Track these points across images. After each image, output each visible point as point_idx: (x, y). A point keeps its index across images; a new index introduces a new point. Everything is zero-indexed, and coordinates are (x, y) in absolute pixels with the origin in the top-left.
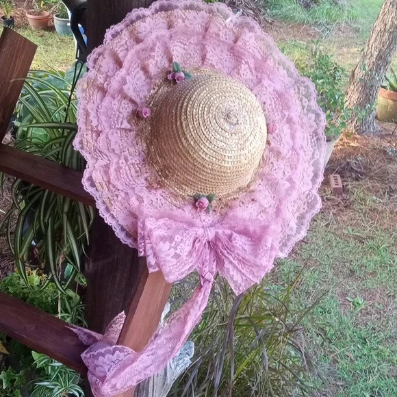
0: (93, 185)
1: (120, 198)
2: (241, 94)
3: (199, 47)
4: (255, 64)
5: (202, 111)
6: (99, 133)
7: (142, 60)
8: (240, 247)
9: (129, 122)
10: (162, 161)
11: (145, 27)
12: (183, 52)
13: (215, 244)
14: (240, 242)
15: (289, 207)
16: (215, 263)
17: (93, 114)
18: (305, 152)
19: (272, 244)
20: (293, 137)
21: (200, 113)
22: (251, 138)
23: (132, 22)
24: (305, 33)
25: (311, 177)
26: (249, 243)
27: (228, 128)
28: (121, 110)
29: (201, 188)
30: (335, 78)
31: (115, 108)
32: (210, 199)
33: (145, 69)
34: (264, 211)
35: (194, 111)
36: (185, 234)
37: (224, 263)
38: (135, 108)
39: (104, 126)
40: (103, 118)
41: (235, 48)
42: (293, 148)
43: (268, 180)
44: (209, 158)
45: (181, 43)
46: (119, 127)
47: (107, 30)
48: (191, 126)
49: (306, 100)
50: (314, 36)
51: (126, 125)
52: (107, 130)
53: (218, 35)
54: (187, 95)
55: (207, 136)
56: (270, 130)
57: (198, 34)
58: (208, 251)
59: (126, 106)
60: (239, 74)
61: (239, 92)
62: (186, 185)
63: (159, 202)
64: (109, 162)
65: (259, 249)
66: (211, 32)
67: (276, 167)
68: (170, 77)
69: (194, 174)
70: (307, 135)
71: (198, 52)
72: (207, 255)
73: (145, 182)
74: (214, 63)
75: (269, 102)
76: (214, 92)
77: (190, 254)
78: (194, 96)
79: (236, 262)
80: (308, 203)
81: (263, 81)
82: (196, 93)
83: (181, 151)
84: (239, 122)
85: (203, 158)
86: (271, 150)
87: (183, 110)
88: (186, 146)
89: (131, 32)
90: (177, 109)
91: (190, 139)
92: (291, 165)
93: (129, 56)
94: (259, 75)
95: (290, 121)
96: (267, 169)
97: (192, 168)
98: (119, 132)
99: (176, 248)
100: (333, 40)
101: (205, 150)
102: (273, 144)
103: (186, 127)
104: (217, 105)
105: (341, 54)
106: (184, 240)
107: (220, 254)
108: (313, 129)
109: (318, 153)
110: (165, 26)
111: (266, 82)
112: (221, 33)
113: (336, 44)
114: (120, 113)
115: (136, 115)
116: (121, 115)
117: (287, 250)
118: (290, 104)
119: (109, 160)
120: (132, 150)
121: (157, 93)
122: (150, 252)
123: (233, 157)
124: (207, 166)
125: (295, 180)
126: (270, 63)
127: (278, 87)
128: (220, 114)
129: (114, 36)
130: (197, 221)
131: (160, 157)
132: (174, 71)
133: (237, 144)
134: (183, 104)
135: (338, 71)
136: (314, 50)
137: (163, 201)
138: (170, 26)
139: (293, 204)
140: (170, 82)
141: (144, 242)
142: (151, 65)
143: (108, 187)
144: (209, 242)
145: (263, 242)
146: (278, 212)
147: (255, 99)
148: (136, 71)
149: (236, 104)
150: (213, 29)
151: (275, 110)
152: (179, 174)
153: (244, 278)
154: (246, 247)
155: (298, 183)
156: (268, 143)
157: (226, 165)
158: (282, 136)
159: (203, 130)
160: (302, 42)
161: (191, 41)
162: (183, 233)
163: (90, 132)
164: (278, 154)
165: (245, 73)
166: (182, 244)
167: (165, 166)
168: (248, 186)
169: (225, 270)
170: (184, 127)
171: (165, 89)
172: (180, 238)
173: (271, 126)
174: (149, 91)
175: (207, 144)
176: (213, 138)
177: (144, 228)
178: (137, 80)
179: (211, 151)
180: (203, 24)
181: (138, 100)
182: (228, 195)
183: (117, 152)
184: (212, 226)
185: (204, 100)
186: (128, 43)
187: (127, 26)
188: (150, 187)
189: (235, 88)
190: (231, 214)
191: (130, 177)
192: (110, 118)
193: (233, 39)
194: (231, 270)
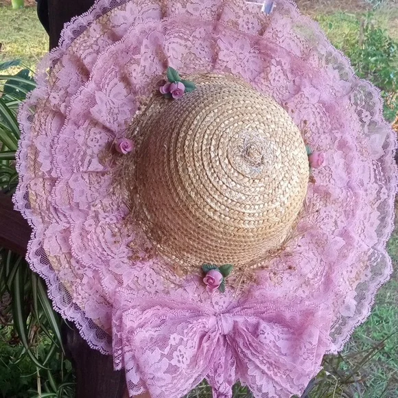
0: (45, 260)
1: (85, 280)
2: (269, 117)
3: (207, 43)
4: (292, 64)
5: (207, 145)
6: (54, 181)
7: (122, 67)
8: (271, 345)
9: (101, 161)
10: (151, 217)
11: (125, 18)
12: (185, 51)
13: (234, 340)
14: (272, 336)
15: (345, 273)
16: (234, 367)
17: (44, 152)
18: (366, 190)
19: (319, 337)
20: (348, 168)
21: (204, 148)
22: (284, 184)
23: (105, 11)
24: (354, 5)
25: (375, 227)
26: (284, 336)
27: (248, 171)
28: (89, 143)
29: (210, 256)
30: (389, 55)
31: (81, 140)
32: (224, 271)
33: (126, 80)
34: (307, 283)
35: (196, 145)
36: (185, 331)
37: (247, 368)
38: (111, 139)
39: (61, 170)
40: (60, 157)
41: (261, 42)
42: (349, 186)
43: (312, 236)
44: (220, 217)
45: (181, 38)
46: (84, 170)
47: (65, 25)
48: (190, 169)
49: (368, 113)
50: (364, 8)
51: (96, 166)
52: (66, 176)
53: (236, 24)
54: (185, 120)
55: (215, 184)
56: (314, 163)
57: (206, 23)
58: (222, 349)
59: (98, 136)
60: (267, 79)
61: (265, 112)
62: (188, 252)
63: (148, 279)
64: (68, 226)
65: (301, 349)
66: (226, 20)
67: (323, 214)
68: (163, 90)
69: (198, 238)
70: (369, 165)
71: (206, 50)
72: (222, 356)
73: (126, 250)
74: (230, 65)
75: (312, 120)
76: (226, 114)
77: (195, 360)
78: (195, 122)
79: (264, 368)
80: (372, 267)
81: (303, 89)
82: (198, 117)
83: (177, 206)
84: (265, 161)
85: (210, 217)
86: (316, 190)
87: (179, 145)
88: (184, 199)
89: (104, 26)
90: (170, 142)
91: (189, 189)
92: (345, 211)
93: (99, 63)
94: (297, 79)
95: (343, 145)
96: (309, 220)
97: (194, 231)
98: (86, 176)
99: (170, 357)
100: (385, 11)
101: (213, 205)
102: (318, 181)
103: (183, 171)
104: (231, 135)
105: (394, 27)
106: (185, 339)
107: (241, 355)
108: (378, 156)
109: (386, 191)
110: (157, 13)
111: (307, 90)
112: (240, 21)
113: (388, 16)
114: (88, 147)
115: (112, 150)
116: (89, 152)
117: (342, 340)
118: (343, 121)
119: (69, 223)
120: (106, 202)
121: (144, 114)
122: (130, 365)
123: (257, 215)
124: (216, 228)
125: (352, 234)
126: (314, 62)
127: (326, 96)
128: (236, 150)
129: (77, 33)
130: (206, 307)
131: (149, 212)
132: (169, 80)
133: (262, 194)
134: (178, 134)
135: (393, 47)
136: (365, 25)
137: (155, 276)
138: (164, 14)
139: (349, 269)
140: (163, 96)
141: (122, 349)
142: (134, 74)
143: (69, 262)
144: (225, 336)
145: (305, 337)
146: (328, 282)
147: (289, 122)
148: (112, 84)
149: (261, 131)
150: (228, 16)
151: (321, 131)
152: (177, 237)
153: (278, 388)
154: (280, 343)
155: (356, 238)
156: (312, 180)
157: (247, 226)
158: (332, 168)
159: (209, 174)
160: (351, 15)
161: (197, 34)
162: (183, 329)
163: (41, 180)
164: (326, 196)
165: (277, 78)
166: (181, 347)
167: (156, 225)
168: (282, 248)
169: (250, 378)
170: (181, 170)
171: (156, 108)
172: (178, 337)
173: (315, 157)
174: (132, 111)
175: (216, 197)
176: (225, 187)
177: (120, 327)
178: (114, 96)
179: (223, 207)
180: (214, 9)
181: (115, 127)
182: (253, 262)
183: (83, 207)
184: (228, 312)
185: (211, 127)
186: (100, 42)
187: (98, 17)
188: (134, 258)
189: (258, 106)
190: (257, 293)
191: (103, 244)
192: (72, 156)
193: (259, 28)
194: (258, 378)
